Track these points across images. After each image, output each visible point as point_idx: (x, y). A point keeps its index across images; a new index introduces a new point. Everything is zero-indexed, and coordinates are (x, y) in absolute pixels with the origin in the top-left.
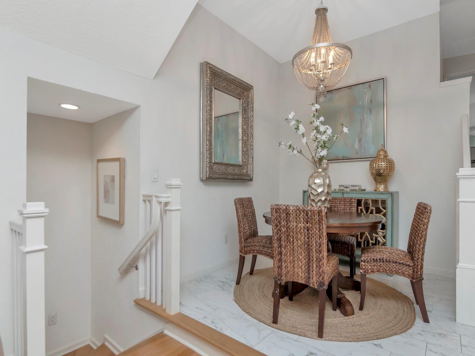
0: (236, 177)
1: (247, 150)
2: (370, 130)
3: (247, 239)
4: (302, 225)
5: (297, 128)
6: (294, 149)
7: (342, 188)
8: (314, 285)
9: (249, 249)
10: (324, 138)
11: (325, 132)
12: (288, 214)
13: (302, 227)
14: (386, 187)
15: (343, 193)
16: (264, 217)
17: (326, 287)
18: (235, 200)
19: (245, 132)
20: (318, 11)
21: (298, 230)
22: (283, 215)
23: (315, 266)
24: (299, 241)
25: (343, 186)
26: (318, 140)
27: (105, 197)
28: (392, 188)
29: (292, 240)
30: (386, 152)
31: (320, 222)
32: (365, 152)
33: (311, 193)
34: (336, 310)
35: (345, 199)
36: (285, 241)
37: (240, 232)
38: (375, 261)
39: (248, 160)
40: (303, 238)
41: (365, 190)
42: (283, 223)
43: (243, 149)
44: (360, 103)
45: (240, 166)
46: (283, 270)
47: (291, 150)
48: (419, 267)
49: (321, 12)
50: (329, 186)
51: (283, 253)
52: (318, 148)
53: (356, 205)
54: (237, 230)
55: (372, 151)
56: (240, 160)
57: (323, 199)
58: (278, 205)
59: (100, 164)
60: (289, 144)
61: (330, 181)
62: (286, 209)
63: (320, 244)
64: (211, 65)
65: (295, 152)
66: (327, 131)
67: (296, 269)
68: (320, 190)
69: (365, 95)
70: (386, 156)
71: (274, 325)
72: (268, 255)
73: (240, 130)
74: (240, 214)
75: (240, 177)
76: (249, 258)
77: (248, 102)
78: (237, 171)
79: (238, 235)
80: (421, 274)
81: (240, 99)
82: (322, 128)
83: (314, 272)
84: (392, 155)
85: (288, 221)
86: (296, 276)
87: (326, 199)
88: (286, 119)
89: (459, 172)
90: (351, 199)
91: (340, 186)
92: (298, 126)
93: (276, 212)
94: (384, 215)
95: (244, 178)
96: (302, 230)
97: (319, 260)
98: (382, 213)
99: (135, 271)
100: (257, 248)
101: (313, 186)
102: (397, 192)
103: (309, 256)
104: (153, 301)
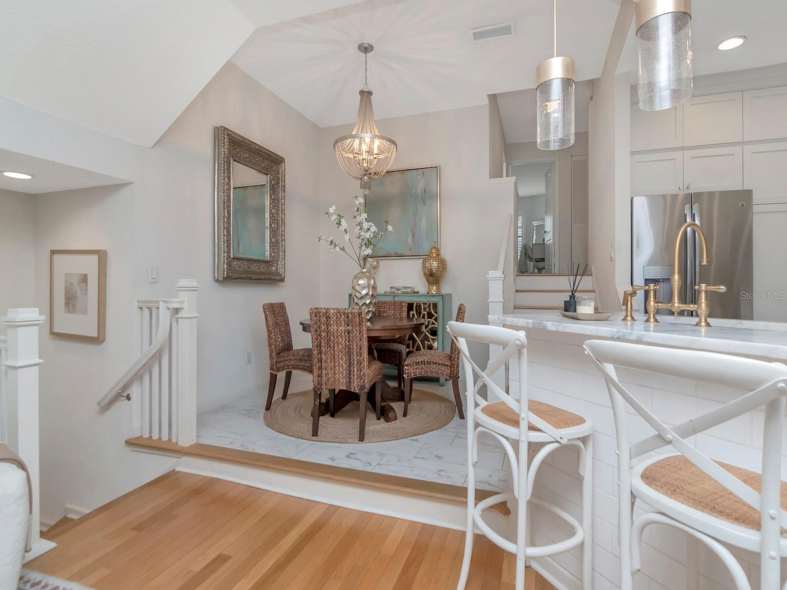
0: (262, 277)
1: (277, 242)
2: (423, 223)
3: (279, 353)
4: (342, 328)
5: (339, 224)
6: (336, 245)
7: (393, 290)
8: (355, 389)
9: (282, 364)
10: (367, 235)
11: (368, 229)
12: (328, 318)
13: (343, 330)
14: (438, 289)
15: (394, 296)
16: (301, 324)
17: (366, 390)
18: (264, 306)
19: (273, 218)
20: (362, 93)
21: (339, 334)
22: (323, 319)
23: (356, 370)
24: (340, 345)
25: (394, 288)
26: (361, 238)
27: (67, 304)
28: (445, 289)
29: (332, 345)
30: (438, 250)
31: (360, 324)
32: (419, 249)
33: (355, 296)
34: (380, 420)
35: (395, 302)
36: (325, 346)
37: (270, 345)
38: (417, 363)
39: (279, 255)
40: (343, 342)
41: (418, 292)
42: (323, 328)
43: (271, 239)
44: (414, 192)
45: (267, 262)
46: (324, 378)
47: (332, 246)
48: (456, 366)
49: (366, 95)
50: (374, 288)
51: (323, 360)
52: (362, 246)
53: (406, 309)
54: (267, 343)
55: (426, 248)
56: (268, 254)
57: (368, 302)
58: (317, 308)
59: (56, 257)
60: (330, 240)
61: (374, 282)
62: (327, 312)
63: (360, 346)
64: (230, 131)
65: (337, 249)
66: (371, 229)
67: (337, 376)
68: (364, 292)
69: (419, 182)
70: (438, 255)
71: (314, 438)
72: (305, 370)
73: (267, 215)
74: (271, 323)
75: (267, 277)
76: (281, 375)
77: (278, 179)
78: (263, 268)
79: (267, 348)
80: (458, 373)
81: (267, 175)
82: (366, 225)
83: (355, 376)
84: (447, 253)
85: (328, 325)
86: (337, 382)
87: (371, 303)
88: (327, 213)
89: (488, 274)
90: (402, 302)
91: (391, 288)
92: (340, 221)
93: (316, 316)
94: (436, 320)
95: (273, 277)
96: (343, 334)
97: (360, 363)
98: (434, 318)
99: (126, 401)
100: (293, 363)
101: (357, 288)
102: (450, 295)
103: (350, 360)
104: (155, 436)
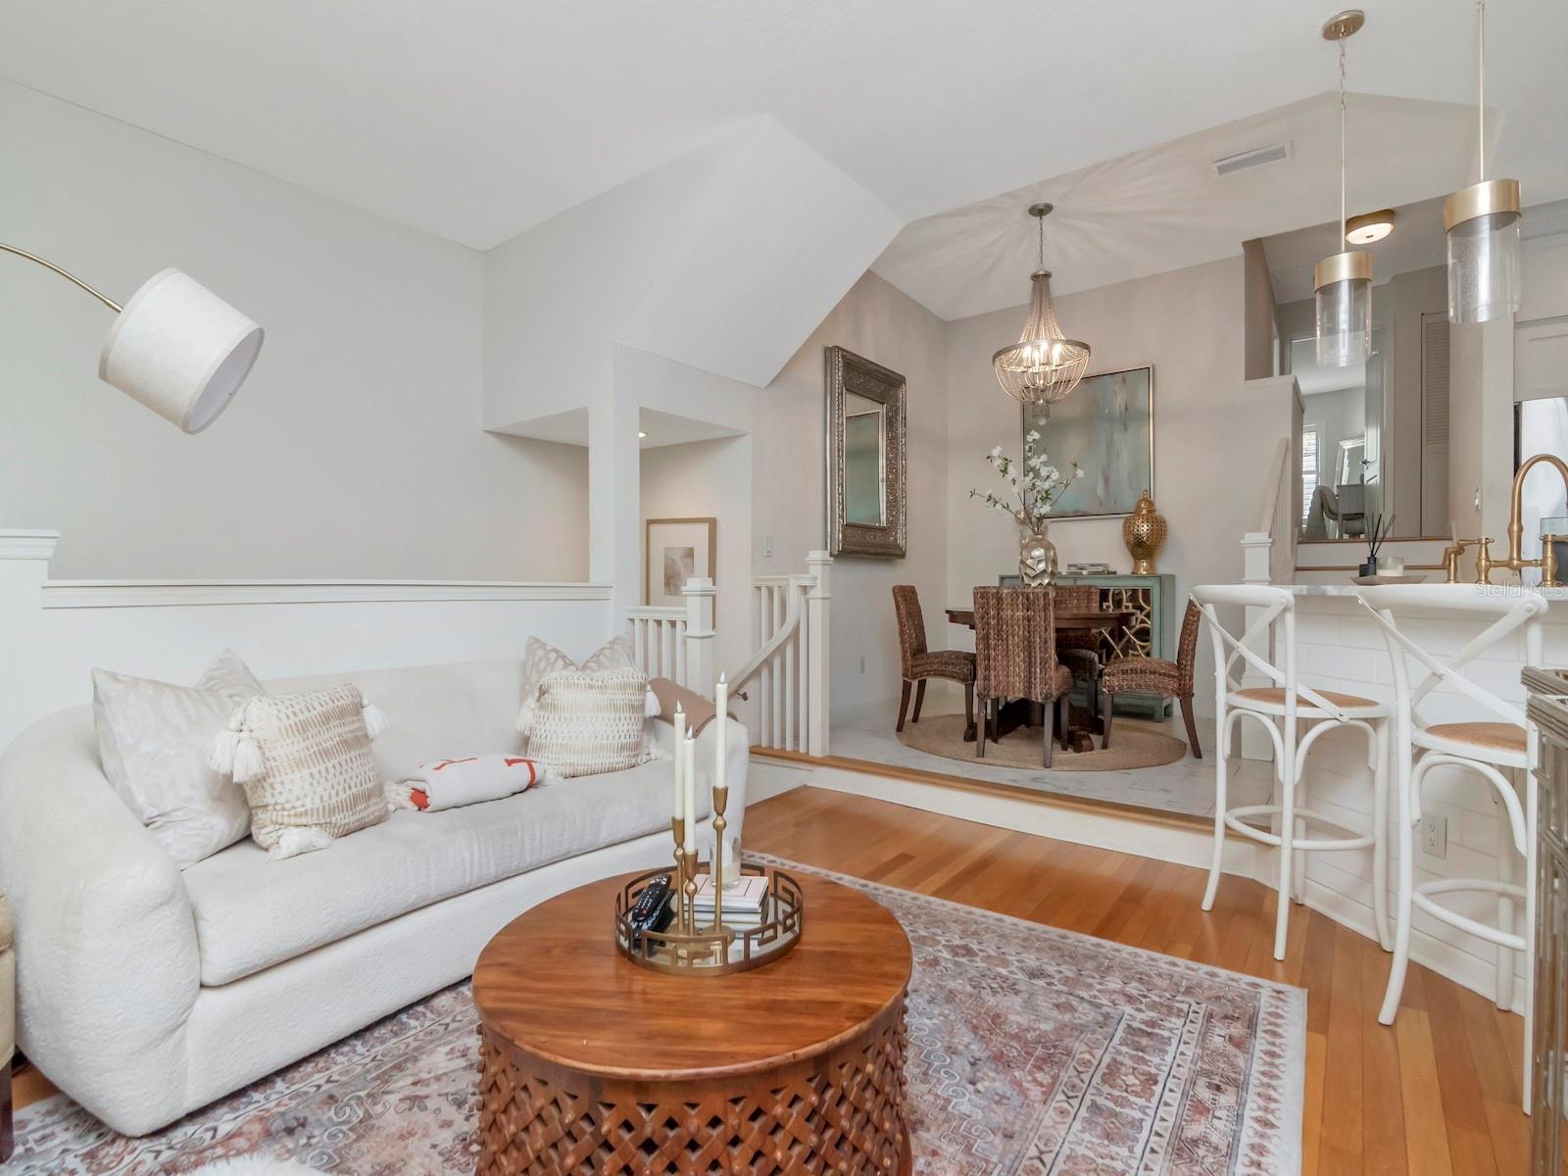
0: (880, 551)
1: (895, 500)
2: (1124, 463)
3: (914, 655)
4: (1020, 614)
5: (1005, 471)
6: (996, 502)
7: (1073, 569)
8: (1037, 698)
9: (920, 669)
10: (1047, 485)
11: (1048, 477)
12: (999, 599)
13: (1021, 617)
14: (1152, 567)
15: (1075, 579)
16: (947, 612)
17: (1053, 699)
18: (894, 589)
19: (891, 466)
20: (1035, 277)
21: (1015, 622)
22: (993, 602)
23: (1038, 671)
24: (1016, 637)
25: (1075, 566)
26: (1037, 489)
27: (667, 584)
28: (1163, 567)
29: (1005, 636)
30: (1151, 504)
31: (1045, 609)
32: (1115, 503)
33: (1026, 574)
34: (1066, 750)
35: (1078, 587)
36: (994, 639)
37: (903, 642)
38: (1125, 672)
39: (898, 518)
40: (1021, 633)
41: (1115, 573)
42: (992, 613)
43: (887, 497)
44: (1107, 411)
45: (882, 529)
46: (992, 681)
47: (991, 504)
48: (1188, 678)
49: (1041, 280)
50: (1055, 562)
51: (992, 657)
52: (1036, 501)
53: (1098, 598)
54: (898, 638)
55: (1129, 501)
56: (883, 518)
57: (1047, 581)
58: (984, 587)
59: (654, 528)
60: (987, 494)
61: (1055, 553)
62: (997, 592)
63: (1046, 638)
65: (998, 506)
66: (1052, 476)
67: (1011, 679)
68: (1042, 566)
69: (1116, 396)
70: (1151, 511)
71: (980, 760)
72: (954, 677)
73: (882, 462)
74: (903, 612)
75: (886, 550)
76: (915, 684)
77: (897, 409)
78: (879, 538)
79: (899, 647)
80: (1191, 687)
81: (883, 403)
82: (1044, 472)
83: (1038, 680)
84: (1165, 507)
85: (999, 609)
86: (1011, 688)
87: (1049, 584)
88: (988, 457)
89: (1243, 538)
90: (1090, 587)
91: (1070, 566)
92: (1006, 468)
93: (982, 597)
94: (1148, 615)
95: (891, 551)
96: (1020, 622)
97: (1044, 662)
98: (1144, 612)
99: (743, 701)
100: (935, 667)
101: (1029, 562)
102: (1172, 577)
103: (1030, 657)
104: (777, 745)
